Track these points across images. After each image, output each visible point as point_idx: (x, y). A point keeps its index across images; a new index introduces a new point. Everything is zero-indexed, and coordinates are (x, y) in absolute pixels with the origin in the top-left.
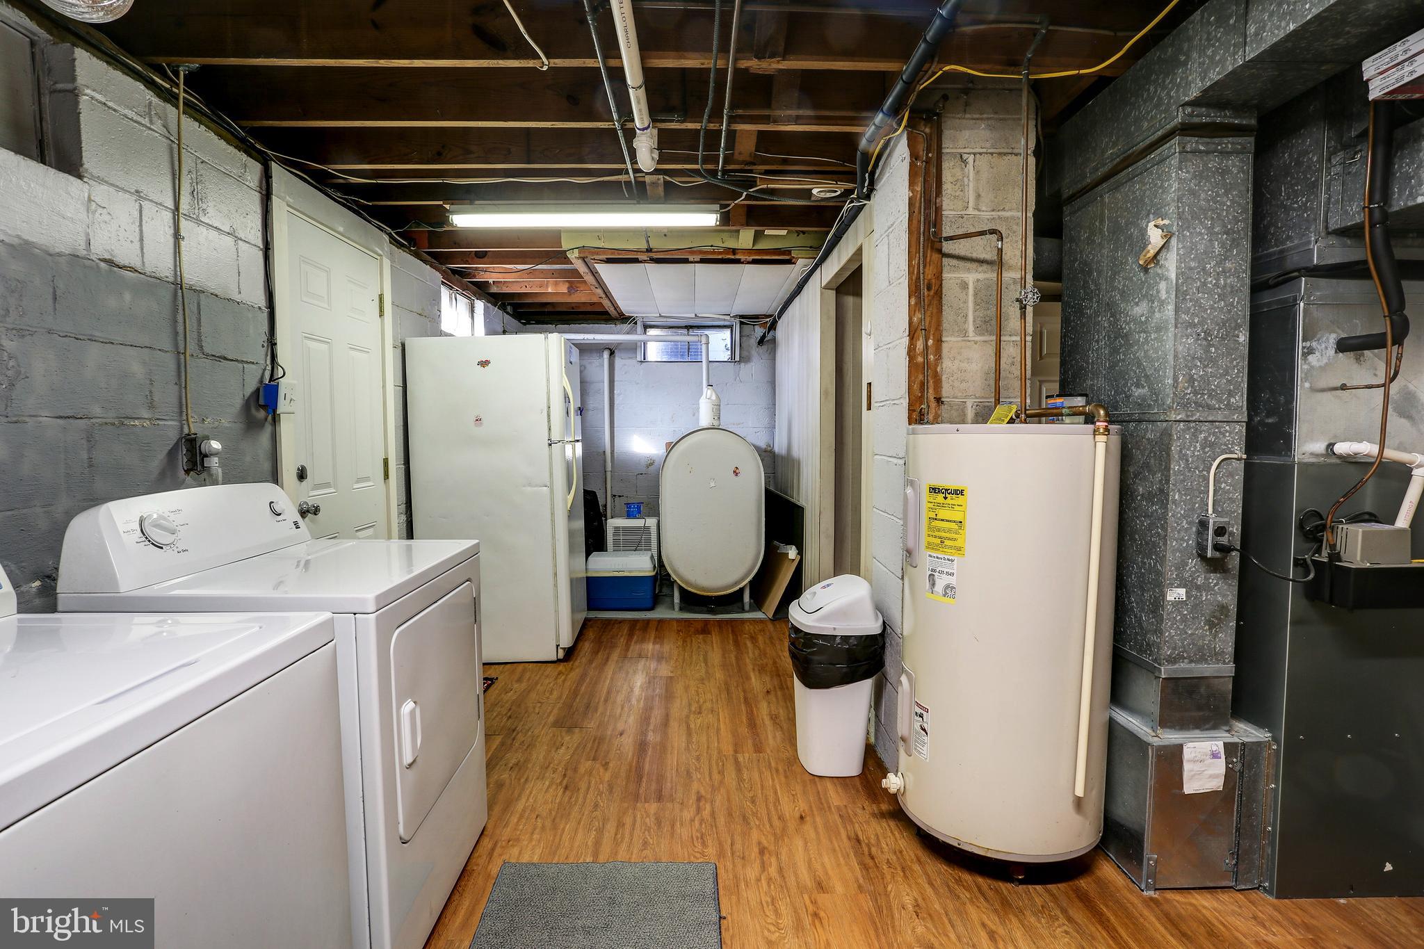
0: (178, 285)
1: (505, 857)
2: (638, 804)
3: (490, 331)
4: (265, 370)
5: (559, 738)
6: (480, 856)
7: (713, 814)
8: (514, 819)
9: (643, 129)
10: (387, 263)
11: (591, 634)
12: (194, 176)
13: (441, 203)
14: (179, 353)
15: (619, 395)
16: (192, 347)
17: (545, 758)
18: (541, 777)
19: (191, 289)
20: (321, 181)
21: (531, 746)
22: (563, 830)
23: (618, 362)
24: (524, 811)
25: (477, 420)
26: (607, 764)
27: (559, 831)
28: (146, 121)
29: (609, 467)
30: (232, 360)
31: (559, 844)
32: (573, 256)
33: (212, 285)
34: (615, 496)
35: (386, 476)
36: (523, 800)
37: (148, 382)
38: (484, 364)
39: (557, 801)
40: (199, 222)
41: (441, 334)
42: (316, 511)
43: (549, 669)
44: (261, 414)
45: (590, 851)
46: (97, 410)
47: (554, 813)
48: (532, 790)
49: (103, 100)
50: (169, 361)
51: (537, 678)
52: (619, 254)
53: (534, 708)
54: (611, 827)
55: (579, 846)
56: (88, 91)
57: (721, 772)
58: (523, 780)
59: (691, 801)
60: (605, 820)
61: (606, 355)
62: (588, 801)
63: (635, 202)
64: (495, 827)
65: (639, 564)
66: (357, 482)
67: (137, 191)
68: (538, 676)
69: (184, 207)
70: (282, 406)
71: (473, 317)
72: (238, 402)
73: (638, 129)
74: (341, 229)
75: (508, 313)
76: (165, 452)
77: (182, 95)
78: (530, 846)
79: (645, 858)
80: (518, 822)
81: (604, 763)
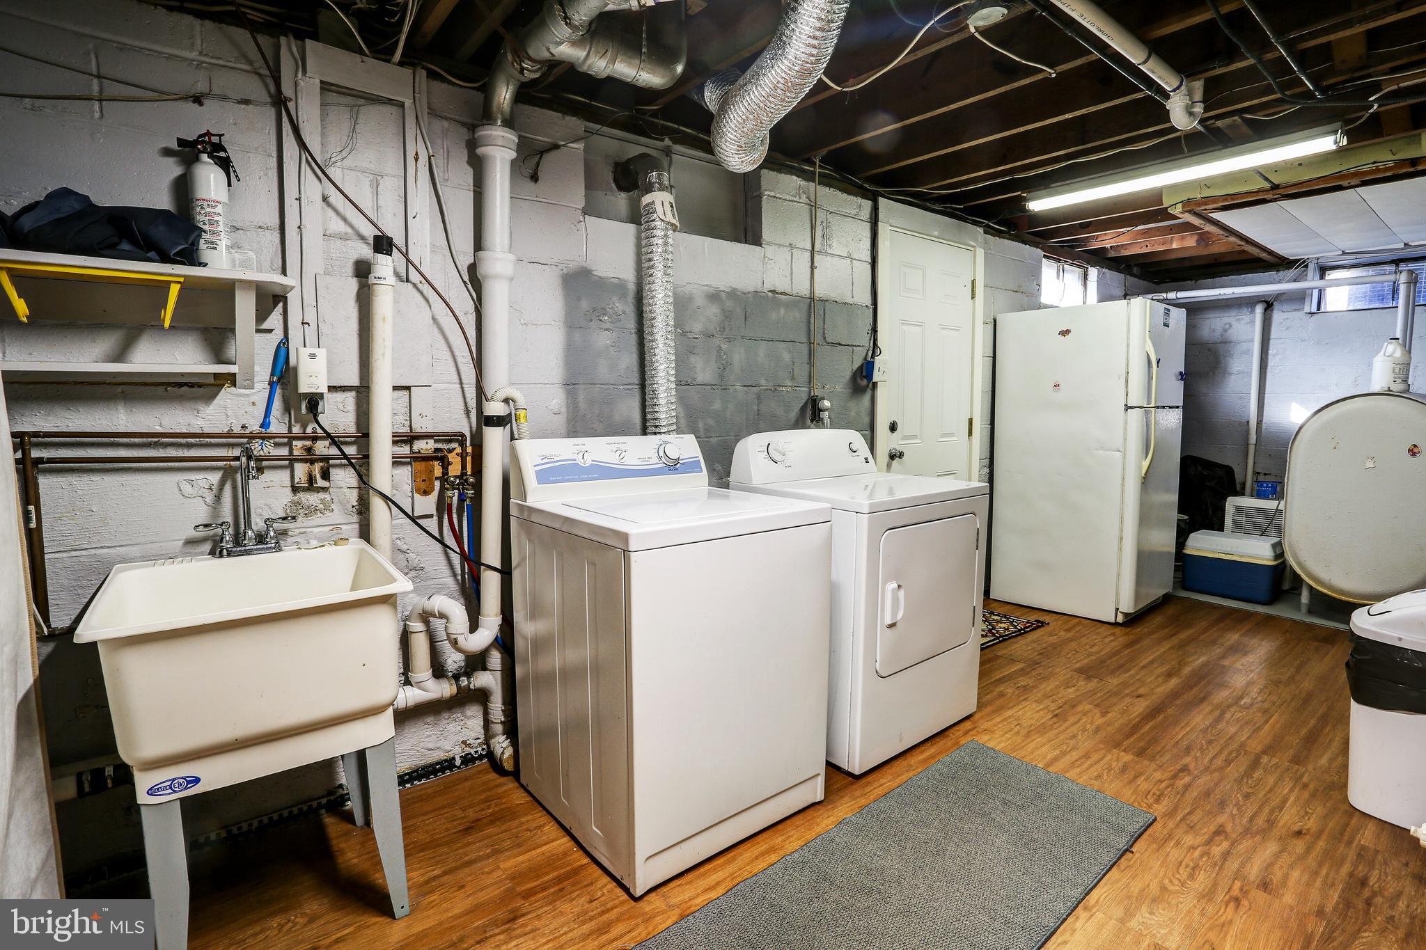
0: (812, 298)
1: (976, 738)
2: (1114, 750)
3: (1104, 297)
4: (868, 351)
5: (1075, 681)
6: (958, 730)
7: (1187, 787)
8: (998, 719)
9: (1174, 90)
10: (980, 253)
11: (1170, 610)
12: (824, 224)
13: (1019, 193)
14: (811, 343)
15: (1274, 355)
16: (818, 338)
17: (1051, 690)
18: (1039, 701)
19: (820, 300)
20: (922, 202)
21: (1045, 678)
22: (1034, 740)
23: (1278, 316)
24: (1010, 717)
25: (1055, 386)
26: (1107, 712)
27: (1029, 740)
28: (797, 199)
29: (1253, 438)
30: (845, 345)
31: (1023, 747)
32: (1177, 211)
33: (833, 295)
34: (1259, 473)
35: (970, 433)
36: (1014, 710)
37: (791, 363)
38: (1065, 333)
39: (1041, 721)
40: (827, 254)
41: (1040, 306)
42: (901, 455)
43: (1103, 628)
44: (864, 382)
45: (1045, 761)
46: (763, 382)
47: (1033, 728)
48: (1026, 706)
49: (774, 195)
50: (804, 349)
51: (1086, 632)
52: (1233, 200)
53: (1068, 654)
54: (1075, 755)
55: (1038, 755)
56: (766, 193)
57: (1228, 762)
58: (1022, 698)
59: (1172, 768)
60: (1074, 748)
61: (1259, 309)
62: (1069, 731)
63: (1220, 147)
64: (981, 718)
65: (1257, 550)
66: (941, 437)
67: (790, 244)
68: (1089, 631)
69: (817, 247)
70: (876, 377)
71: (1085, 285)
72: (848, 374)
73: (1169, 91)
74: (936, 233)
75: (1135, 276)
76: (799, 408)
77: (818, 170)
78: (999, 739)
79: (1091, 785)
80: (1000, 722)
81: (1104, 710)
